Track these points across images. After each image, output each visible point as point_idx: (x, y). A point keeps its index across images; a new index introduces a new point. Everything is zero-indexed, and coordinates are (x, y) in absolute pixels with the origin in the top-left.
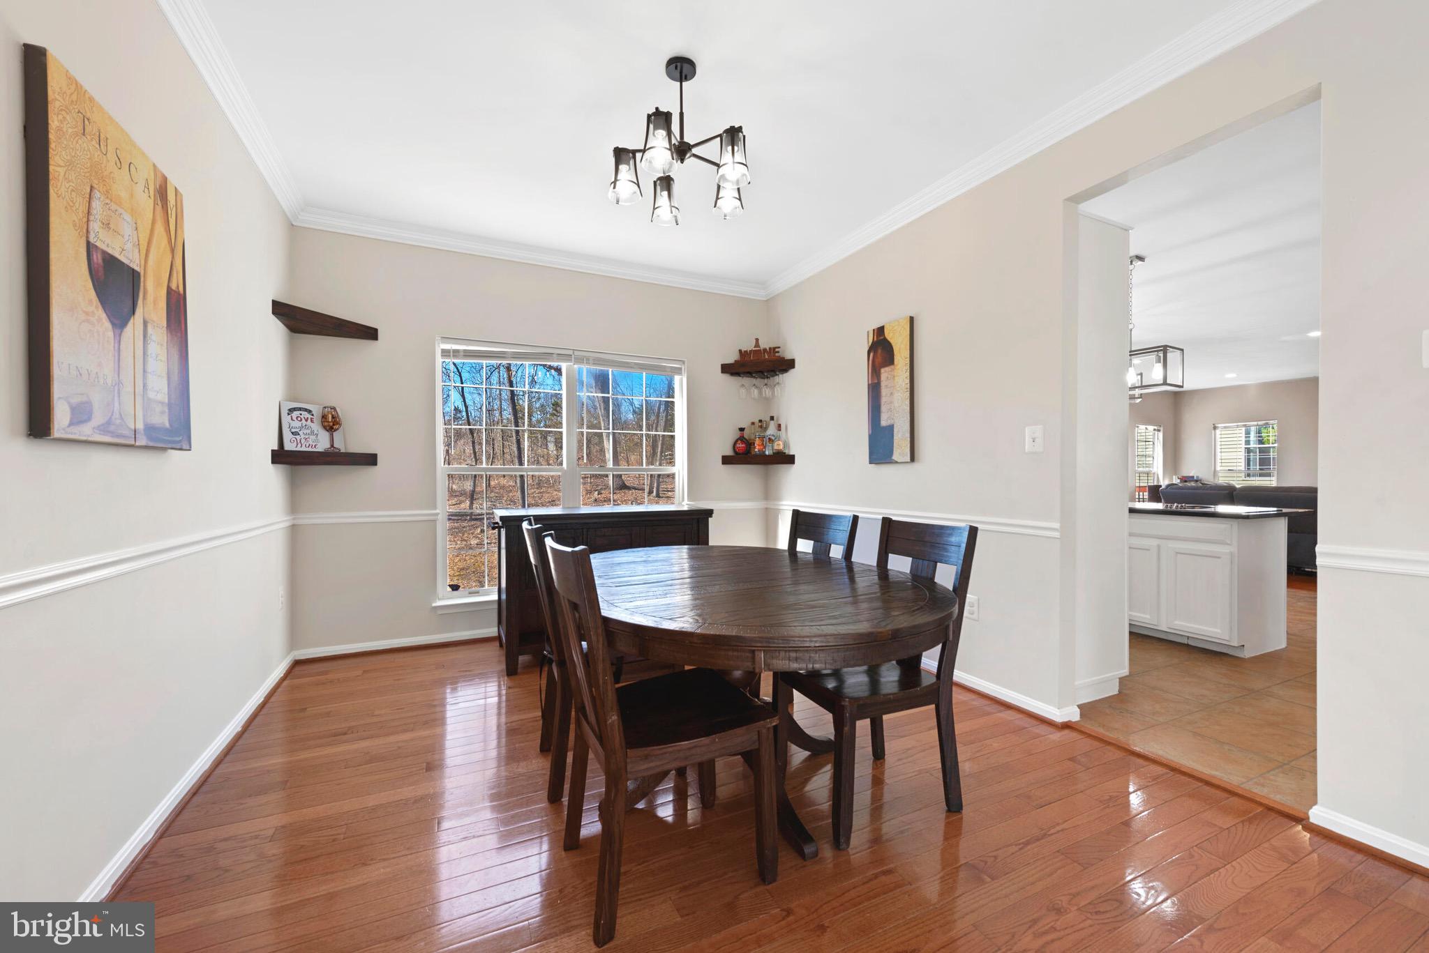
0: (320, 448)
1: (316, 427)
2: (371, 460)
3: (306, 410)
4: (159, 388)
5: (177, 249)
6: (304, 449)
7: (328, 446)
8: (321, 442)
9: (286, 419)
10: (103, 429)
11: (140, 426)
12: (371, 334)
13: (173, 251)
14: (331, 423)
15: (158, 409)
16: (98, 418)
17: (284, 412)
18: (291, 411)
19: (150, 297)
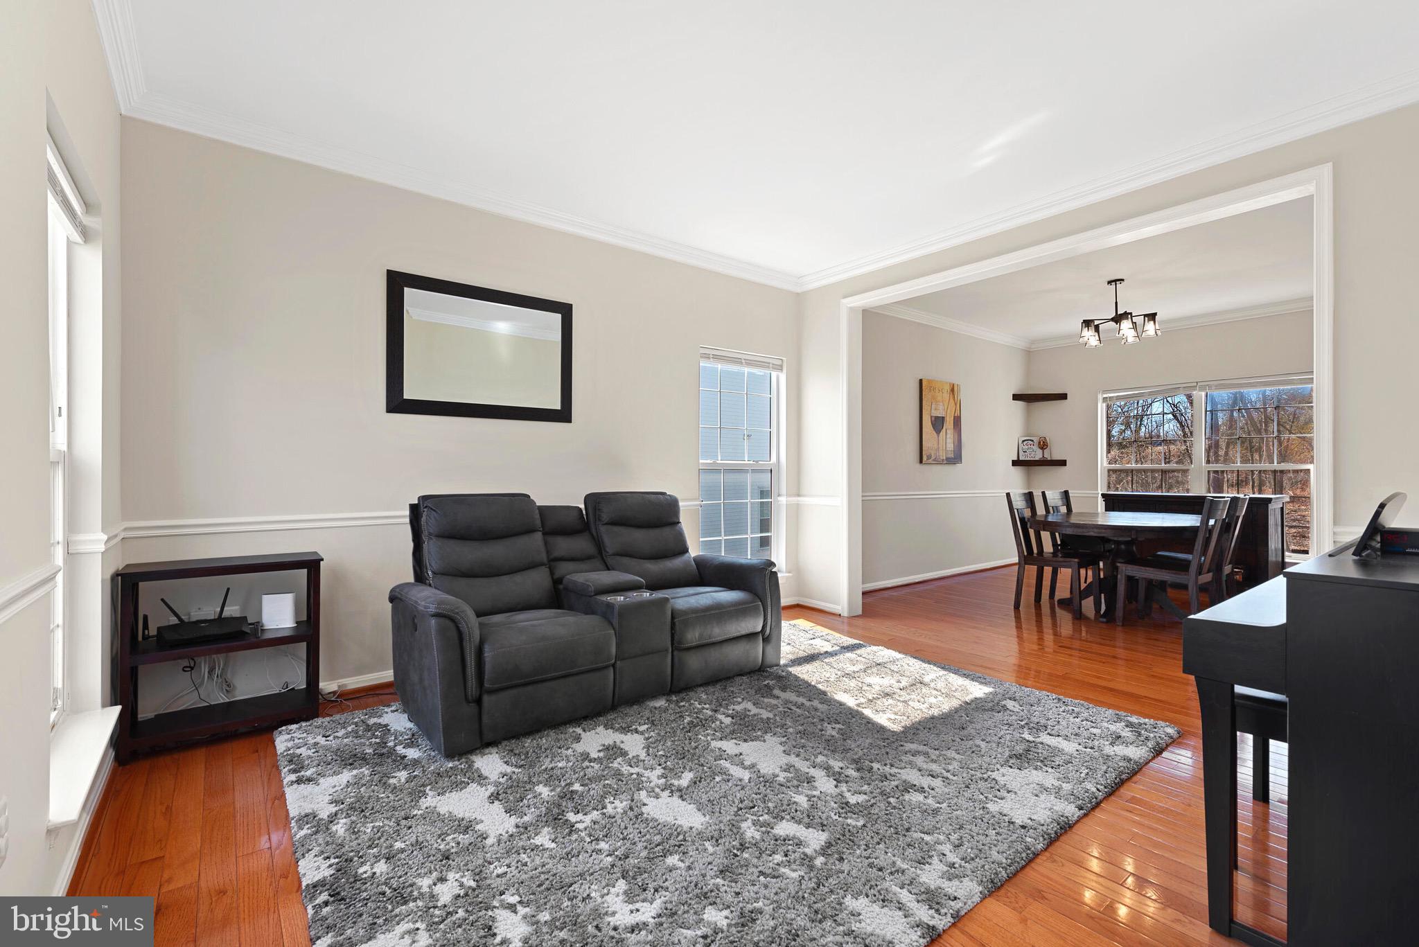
0: (1037, 458)
1: (1035, 448)
2: (1063, 463)
3: (1030, 440)
4: (950, 446)
5: (958, 404)
6: (1029, 459)
7: (1041, 457)
8: (1038, 456)
9: (1021, 445)
10: (934, 460)
11: (944, 458)
12: (1063, 397)
13: (956, 405)
14: (1043, 445)
15: (950, 452)
16: (933, 458)
17: (1020, 442)
18: (1023, 441)
19: (948, 422)
